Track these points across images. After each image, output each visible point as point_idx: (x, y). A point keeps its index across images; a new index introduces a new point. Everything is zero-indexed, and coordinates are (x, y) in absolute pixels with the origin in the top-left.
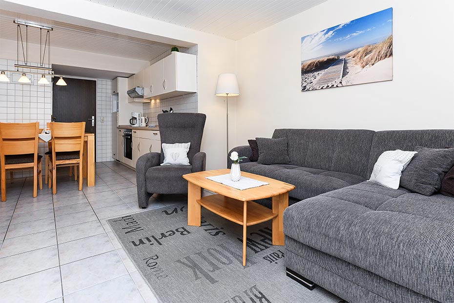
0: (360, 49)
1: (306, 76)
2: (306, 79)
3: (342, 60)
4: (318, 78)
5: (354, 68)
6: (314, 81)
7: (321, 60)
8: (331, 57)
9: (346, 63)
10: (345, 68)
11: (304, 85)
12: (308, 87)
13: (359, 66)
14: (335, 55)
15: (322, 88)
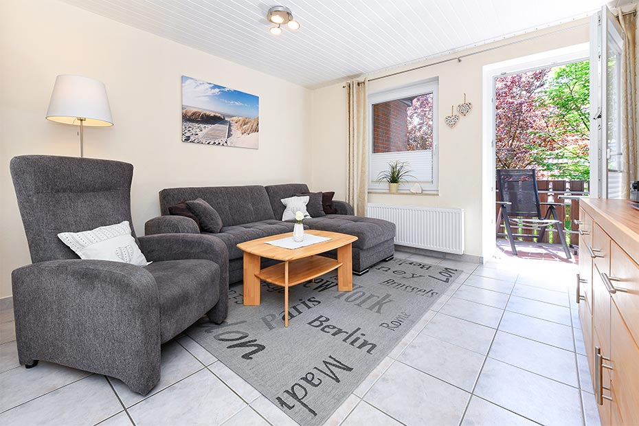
0: (240, 118)
1: (190, 124)
2: (190, 129)
3: (226, 121)
4: (204, 131)
5: (236, 132)
6: (200, 134)
7: (208, 113)
8: (217, 114)
9: (230, 126)
10: (230, 130)
11: (188, 134)
12: (192, 138)
13: (239, 132)
14: (222, 115)
15: (208, 143)
